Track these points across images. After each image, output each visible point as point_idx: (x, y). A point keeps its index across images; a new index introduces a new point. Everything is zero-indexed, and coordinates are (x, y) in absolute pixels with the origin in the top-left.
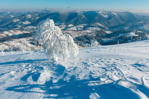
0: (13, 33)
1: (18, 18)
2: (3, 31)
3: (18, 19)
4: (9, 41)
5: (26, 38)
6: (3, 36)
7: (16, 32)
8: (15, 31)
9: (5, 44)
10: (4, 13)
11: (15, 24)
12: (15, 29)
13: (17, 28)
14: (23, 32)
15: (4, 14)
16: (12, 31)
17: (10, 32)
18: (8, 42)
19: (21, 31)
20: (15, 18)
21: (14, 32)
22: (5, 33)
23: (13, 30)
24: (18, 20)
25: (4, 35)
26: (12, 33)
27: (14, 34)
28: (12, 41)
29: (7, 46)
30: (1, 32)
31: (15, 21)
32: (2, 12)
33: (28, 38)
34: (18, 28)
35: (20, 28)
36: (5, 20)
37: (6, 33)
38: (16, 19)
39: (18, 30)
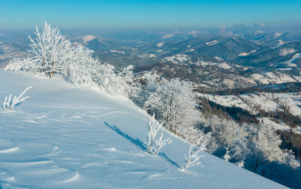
0: (272, 79)
1: (292, 45)
2: (253, 73)
3: (291, 48)
4: (251, 94)
5: (294, 95)
6: (249, 83)
7: (280, 77)
8: (278, 75)
9: (242, 99)
10: (266, 36)
11: (284, 60)
12: (278, 71)
13: (283, 69)
14: (296, 80)
15: (267, 38)
16: (270, 74)
17: (266, 76)
18: (249, 96)
19: (292, 77)
20: (286, 46)
21: (274, 76)
22: (255, 78)
23: (274, 73)
24: (292, 51)
25: (252, 81)
26: (270, 78)
27: (274, 82)
28: (259, 95)
29: (244, 104)
30: (247, 75)
31: (285, 52)
32: (264, 34)
33: (297, 95)
34: (286, 69)
35: (291, 70)
36: (264, 50)
37: (257, 77)
38: (287, 50)
39: (286, 72)
